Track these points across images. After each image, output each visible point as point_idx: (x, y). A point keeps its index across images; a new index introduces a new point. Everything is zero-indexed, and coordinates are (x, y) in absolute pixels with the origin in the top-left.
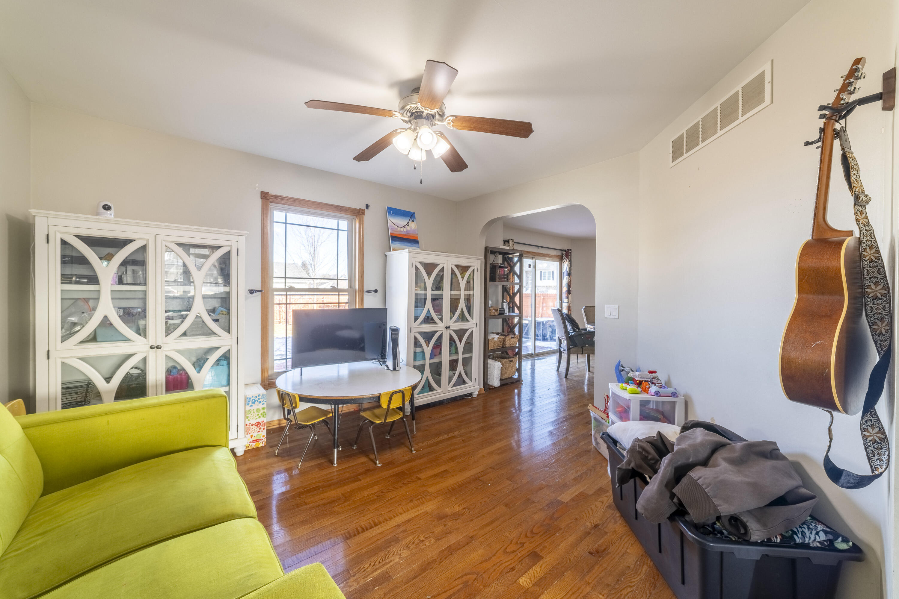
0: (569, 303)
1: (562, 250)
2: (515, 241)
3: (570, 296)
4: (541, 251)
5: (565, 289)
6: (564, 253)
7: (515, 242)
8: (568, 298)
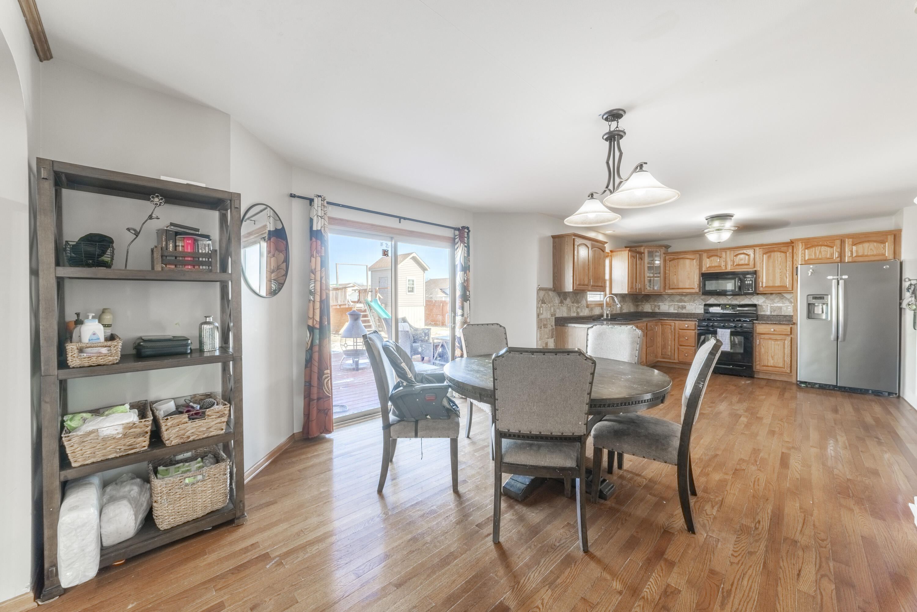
0: (466, 316)
1: (455, 229)
2: (328, 199)
3: (466, 305)
4: (406, 225)
5: (458, 293)
6: (457, 233)
7: (328, 203)
8: (463, 308)
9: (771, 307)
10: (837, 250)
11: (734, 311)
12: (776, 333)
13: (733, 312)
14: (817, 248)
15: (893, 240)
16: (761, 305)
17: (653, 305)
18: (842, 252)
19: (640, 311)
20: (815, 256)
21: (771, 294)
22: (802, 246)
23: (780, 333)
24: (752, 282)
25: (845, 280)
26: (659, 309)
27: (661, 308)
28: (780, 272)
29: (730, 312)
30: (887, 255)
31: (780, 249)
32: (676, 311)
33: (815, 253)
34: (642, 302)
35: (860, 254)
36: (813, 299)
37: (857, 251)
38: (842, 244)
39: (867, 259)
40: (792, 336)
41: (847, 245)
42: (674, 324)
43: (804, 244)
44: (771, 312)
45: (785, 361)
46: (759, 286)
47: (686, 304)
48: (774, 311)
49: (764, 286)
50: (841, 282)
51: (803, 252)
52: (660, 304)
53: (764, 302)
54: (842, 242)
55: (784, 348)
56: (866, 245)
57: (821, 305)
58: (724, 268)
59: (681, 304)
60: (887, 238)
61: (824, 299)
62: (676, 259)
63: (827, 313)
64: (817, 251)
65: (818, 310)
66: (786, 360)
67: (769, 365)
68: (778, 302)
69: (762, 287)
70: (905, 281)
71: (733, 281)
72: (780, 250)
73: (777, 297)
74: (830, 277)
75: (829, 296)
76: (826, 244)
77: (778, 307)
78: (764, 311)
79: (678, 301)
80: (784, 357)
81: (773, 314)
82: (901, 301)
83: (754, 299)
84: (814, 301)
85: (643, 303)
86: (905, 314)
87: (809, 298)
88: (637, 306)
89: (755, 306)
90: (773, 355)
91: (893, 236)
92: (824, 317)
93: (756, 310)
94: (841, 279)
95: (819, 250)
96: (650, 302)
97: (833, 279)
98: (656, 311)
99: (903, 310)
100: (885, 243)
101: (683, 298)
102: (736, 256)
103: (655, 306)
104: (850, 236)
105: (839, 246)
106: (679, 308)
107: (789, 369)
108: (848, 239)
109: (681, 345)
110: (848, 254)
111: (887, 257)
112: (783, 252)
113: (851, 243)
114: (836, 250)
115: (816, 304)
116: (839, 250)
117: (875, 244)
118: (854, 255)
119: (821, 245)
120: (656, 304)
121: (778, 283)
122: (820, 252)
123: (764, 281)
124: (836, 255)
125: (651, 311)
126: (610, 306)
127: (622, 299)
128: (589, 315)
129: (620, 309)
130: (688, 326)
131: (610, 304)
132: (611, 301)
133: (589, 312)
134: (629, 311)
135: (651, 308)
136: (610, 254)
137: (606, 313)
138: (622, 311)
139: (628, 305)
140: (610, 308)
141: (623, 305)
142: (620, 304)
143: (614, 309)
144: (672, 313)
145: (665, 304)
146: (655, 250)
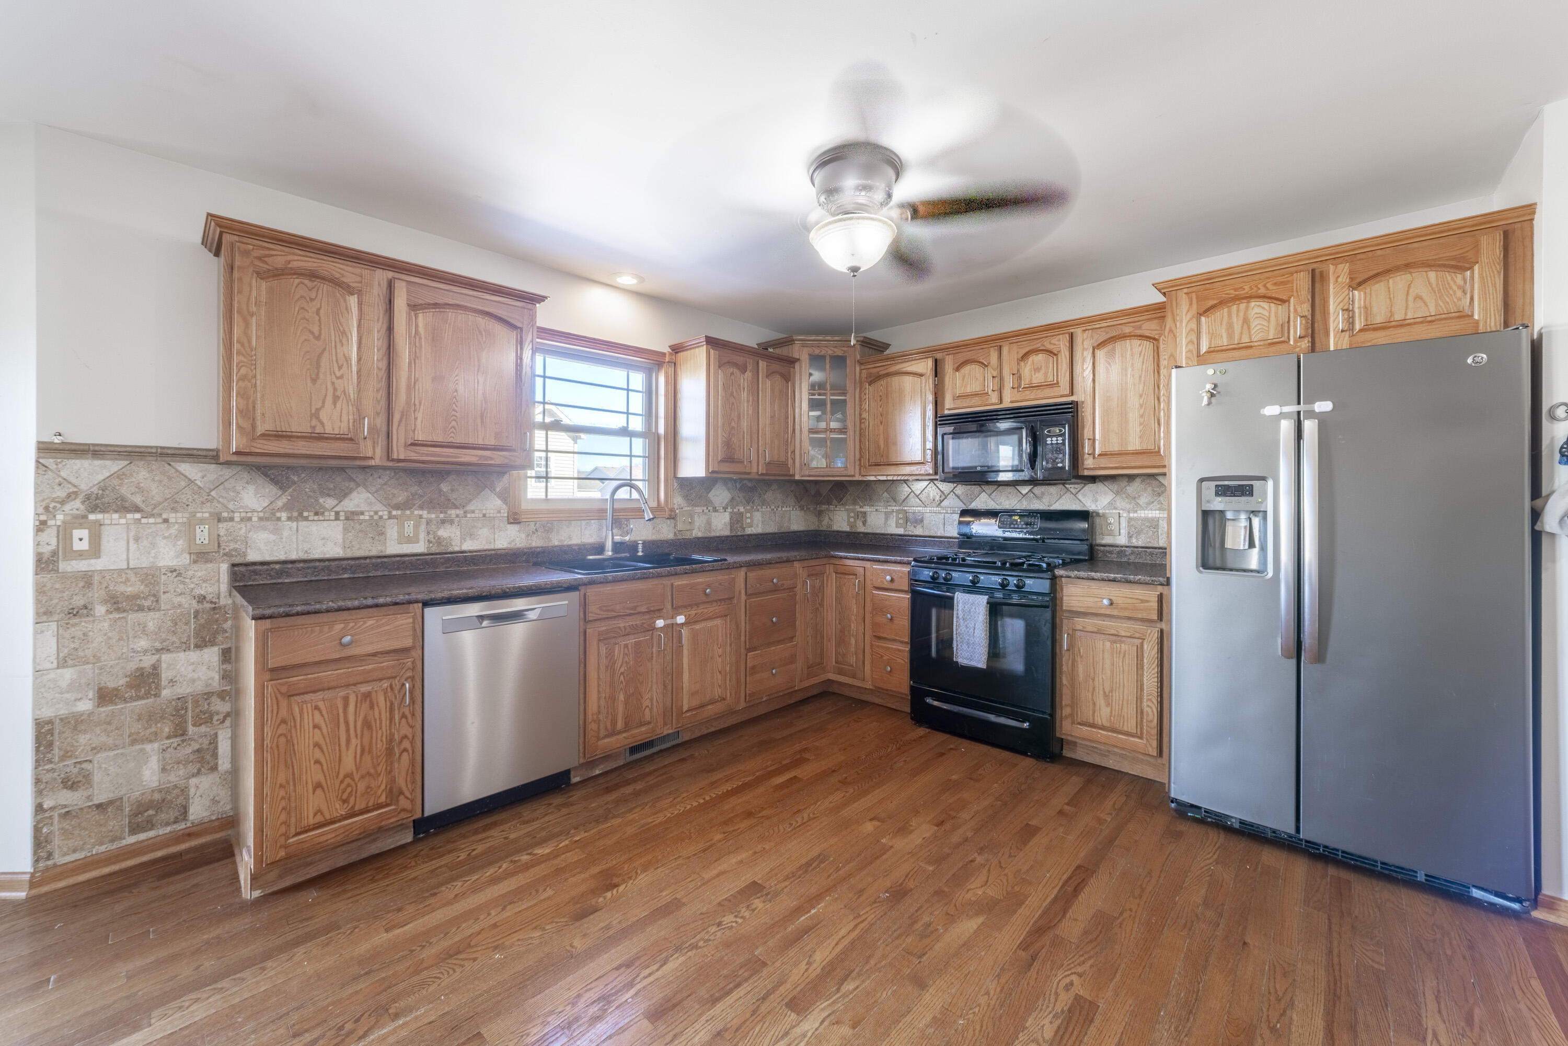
9: (1130, 520)
10: (1299, 310)
11: (1030, 533)
12: (1115, 613)
13: (1027, 536)
14: (1235, 307)
15: (1498, 252)
16: (1104, 515)
17: (853, 510)
18: (1318, 316)
19: (824, 528)
20: (1230, 336)
21: (1131, 478)
22: (1191, 304)
23: (1127, 614)
24: (1064, 440)
25: (1323, 421)
26: (864, 523)
28: (1141, 406)
29: (1021, 536)
30: (1476, 317)
31: (1140, 328)
32: (901, 531)
33: (1230, 327)
34: (829, 503)
35: (1379, 319)
36: (1217, 494)
37: (1367, 310)
38: (1317, 285)
39: (1401, 336)
40: (1163, 625)
41: (1331, 287)
42: (862, 570)
43: (1194, 295)
44: (1130, 537)
45: (1142, 712)
46: (1084, 454)
48: (1139, 533)
49: (1097, 452)
50: (1310, 427)
51: (1193, 325)
52: (867, 509)
53: (1111, 505)
54: (1317, 279)
55: (1140, 666)
56: (1399, 282)
57: (1243, 516)
58: (994, 398)
59: (912, 510)
60: (1476, 246)
61: (1251, 494)
62: (883, 377)
63: (1263, 549)
64: (1234, 319)
65: (1235, 537)
66: (1146, 709)
67: (1099, 721)
68: (1149, 504)
69: (1093, 454)
70: (1553, 418)
71: (1015, 438)
72: (1139, 332)
73: (1146, 489)
74: (1271, 410)
75: (1270, 483)
76: (1262, 291)
77: (1146, 519)
78: (1111, 533)
79: (904, 503)
80: (1139, 699)
81: (1135, 542)
82: (1538, 502)
83: (1085, 496)
84: (1218, 504)
85: (832, 507)
86: (1553, 560)
87: (1204, 491)
88: (820, 514)
89: (1084, 515)
90: (1107, 691)
91: (1499, 236)
92: (1253, 562)
93: (1092, 530)
94: (1311, 414)
95: (1241, 314)
96: (846, 504)
97: (1282, 415)
98: (859, 530)
99: (1545, 542)
100: (1471, 268)
102: (1025, 357)
103: (857, 515)
104: (1339, 254)
105: (1305, 293)
107: (1155, 743)
108: (1336, 265)
109: (879, 638)
110: (1337, 321)
111: (1477, 322)
112: (1148, 338)
113: (1344, 279)
114: (1295, 310)
115: (1229, 515)
116: (1305, 309)
117: (1432, 275)
118: (1358, 327)
119: (1249, 298)
120: (858, 508)
121: (1134, 444)
122: (1246, 321)
123: (1097, 437)
124: (1298, 327)
125: (847, 529)
126: (670, 515)
127: (741, 495)
128: (528, 546)
129: (732, 524)
130: (892, 580)
131: (672, 510)
132: (675, 502)
133: (523, 536)
134: (783, 530)
135: (849, 520)
136: (667, 356)
137: (613, 538)
138: (744, 529)
139: (775, 513)
140: (672, 520)
141: (748, 511)
142: (729, 510)
143: (697, 524)
144: (892, 535)
145: (876, 510)
146: (830, 352)
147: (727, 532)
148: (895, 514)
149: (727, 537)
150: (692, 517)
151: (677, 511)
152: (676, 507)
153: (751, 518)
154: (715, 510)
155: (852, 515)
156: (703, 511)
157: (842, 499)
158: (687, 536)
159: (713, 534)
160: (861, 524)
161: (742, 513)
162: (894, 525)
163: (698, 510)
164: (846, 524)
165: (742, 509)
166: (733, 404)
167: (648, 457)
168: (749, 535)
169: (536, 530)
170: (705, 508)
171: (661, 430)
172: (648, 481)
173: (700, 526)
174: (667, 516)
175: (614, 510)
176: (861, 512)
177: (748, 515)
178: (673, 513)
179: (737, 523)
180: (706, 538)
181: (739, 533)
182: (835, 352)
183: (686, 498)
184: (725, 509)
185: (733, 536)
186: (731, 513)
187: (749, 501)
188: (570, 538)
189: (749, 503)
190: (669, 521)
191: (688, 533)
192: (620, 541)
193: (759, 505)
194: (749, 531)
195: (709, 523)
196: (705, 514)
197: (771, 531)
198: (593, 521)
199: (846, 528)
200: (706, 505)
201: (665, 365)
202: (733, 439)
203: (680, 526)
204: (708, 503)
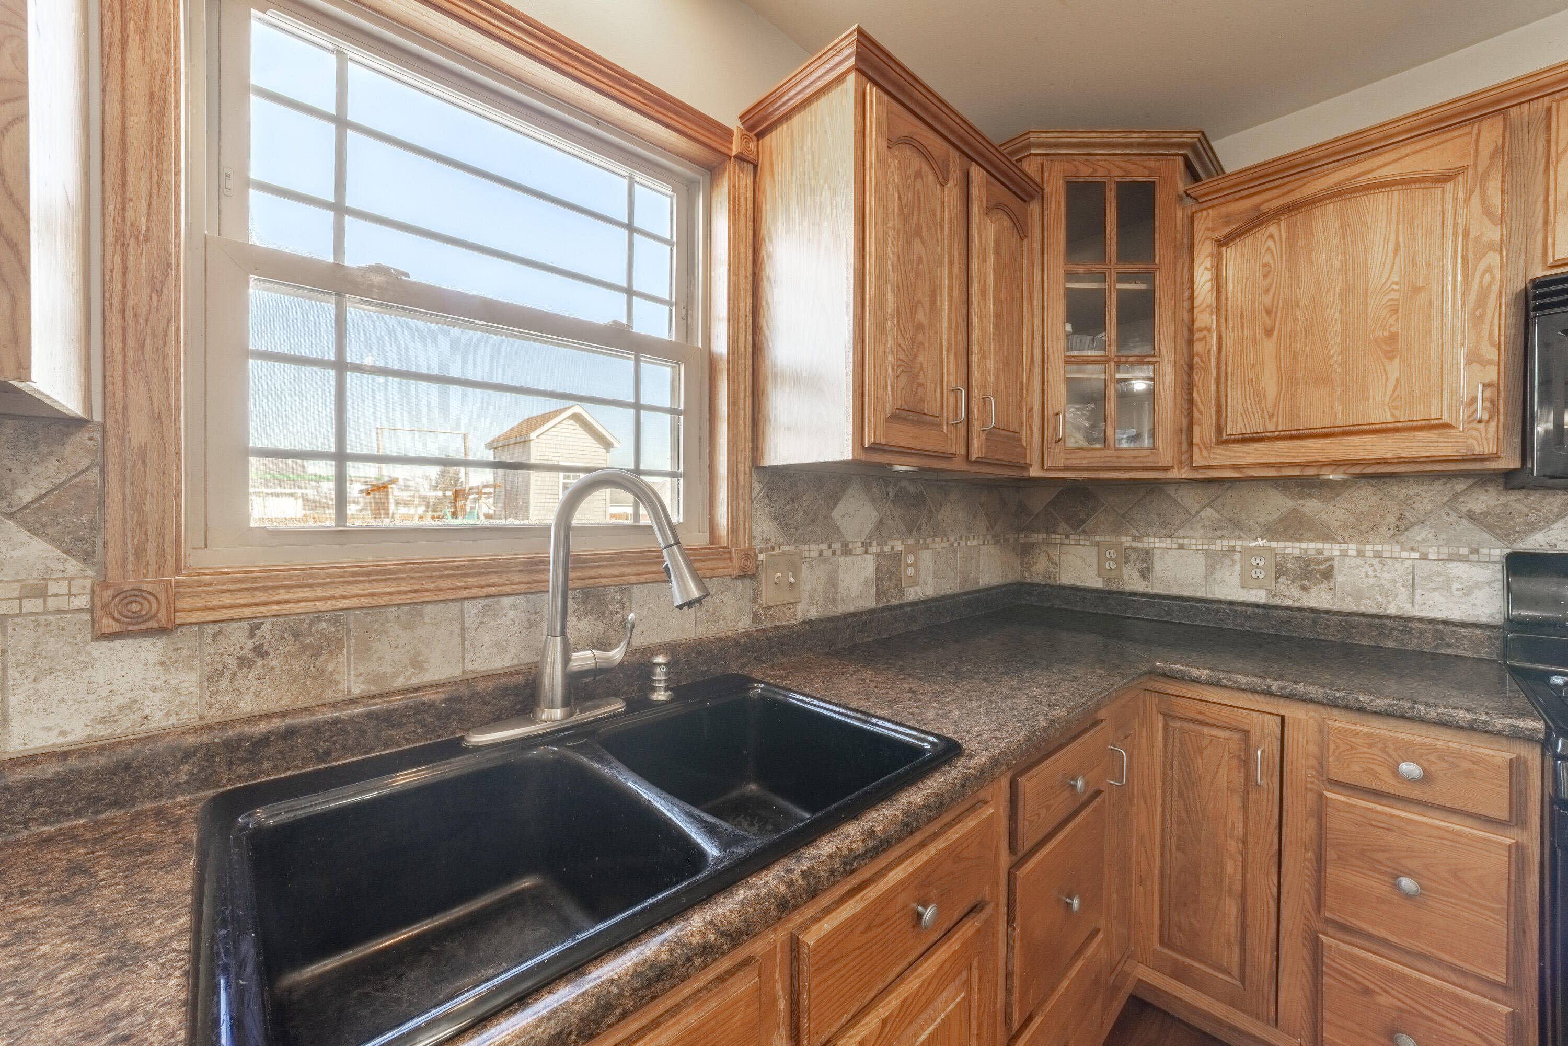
17: (1114, 545)
19: (1038, 579)
26: (1145, 573)
27: (1159, 567)
32: (1259, 596)
34: (1050, 529)
42: (1273, 725)
47: (1332, 549)
52: (1153, 542)
59: (1293, 548)
62: (1277, 214)
79: (1270, 531)
85: (1057, 538)
88: (1025, 550)
96: (1093, 533)
98: (1129, 588)
101: (1311, 506)
103: (1125, 556)
106: (1280, 571)
120: (1127, 541)
125: (1099, 584)
126: (743, 569)
127: (896, 514)
128: (214, 715)
129: (879, 581)
130: (1427, 778)
131: (748, 555)
132: (756, 532)
133: (189, 680)
134: (968, 588)
135: (1100, 567)
136: (736, 139)
137: (566, 660)
138: (901, 590)
139: (955, 552)
140: (748, 582)
141: (910, 550)
142: (874, 549)
143: (807, 586)
144: (1232, 603)
145: (1181, 547)
146: (1117, 175)
147: (869, 603)
148: (1237, 556)
149: (871, 612)
150: (795, 569)
151: (761, 557)
152: (757, 544)
153: (915, 565)
154: (846, 551)
155: (1111, 554)
156: (821, 554)
157: (1082, 522)
158: (786, 619)
159: (842, 609)
160: (1136, 575)
161: (899, 555)
162: (1235, 580)
163: (810, 550)
164: (1092, 572)
165: (898, 546)
166: (920, 260)
167: (684, 413)
168: (914, 604)
169: (259, 651)
170: (825, 546)
171: (720, 346)
172: (685, 475)
173: (814, 590)
174: (736, 571)
175: (569, 563)
176: (1135, 550)
177: (911, 558)
178: (750, 564)
179: (890, 579)
180: (829, 620)
181: (893, 602)
182: (1127, 173)
183: (782, 520)
184: (866, 545)
185: (882, 610)
186: (877, 555)
187: (912, 527)
188: (417, 664)
189: (910, 531)
190: (740, 585)
191: (787, 612)
192: (590, 664)
193: (929, 536)
194: (912, 594)
195: (833, 582)
196: (826, 561)
197: (949, 592)
198: (506, 601)
199: (1094, 581)
200: (827, 539)
201: (731, 166)
202: (920, 358)
203: (768, 596)
204: (831, 532)
